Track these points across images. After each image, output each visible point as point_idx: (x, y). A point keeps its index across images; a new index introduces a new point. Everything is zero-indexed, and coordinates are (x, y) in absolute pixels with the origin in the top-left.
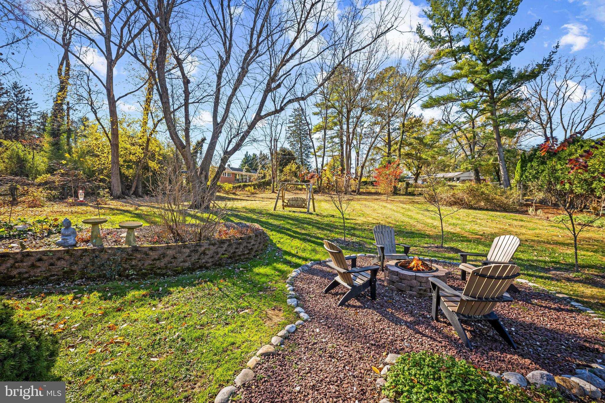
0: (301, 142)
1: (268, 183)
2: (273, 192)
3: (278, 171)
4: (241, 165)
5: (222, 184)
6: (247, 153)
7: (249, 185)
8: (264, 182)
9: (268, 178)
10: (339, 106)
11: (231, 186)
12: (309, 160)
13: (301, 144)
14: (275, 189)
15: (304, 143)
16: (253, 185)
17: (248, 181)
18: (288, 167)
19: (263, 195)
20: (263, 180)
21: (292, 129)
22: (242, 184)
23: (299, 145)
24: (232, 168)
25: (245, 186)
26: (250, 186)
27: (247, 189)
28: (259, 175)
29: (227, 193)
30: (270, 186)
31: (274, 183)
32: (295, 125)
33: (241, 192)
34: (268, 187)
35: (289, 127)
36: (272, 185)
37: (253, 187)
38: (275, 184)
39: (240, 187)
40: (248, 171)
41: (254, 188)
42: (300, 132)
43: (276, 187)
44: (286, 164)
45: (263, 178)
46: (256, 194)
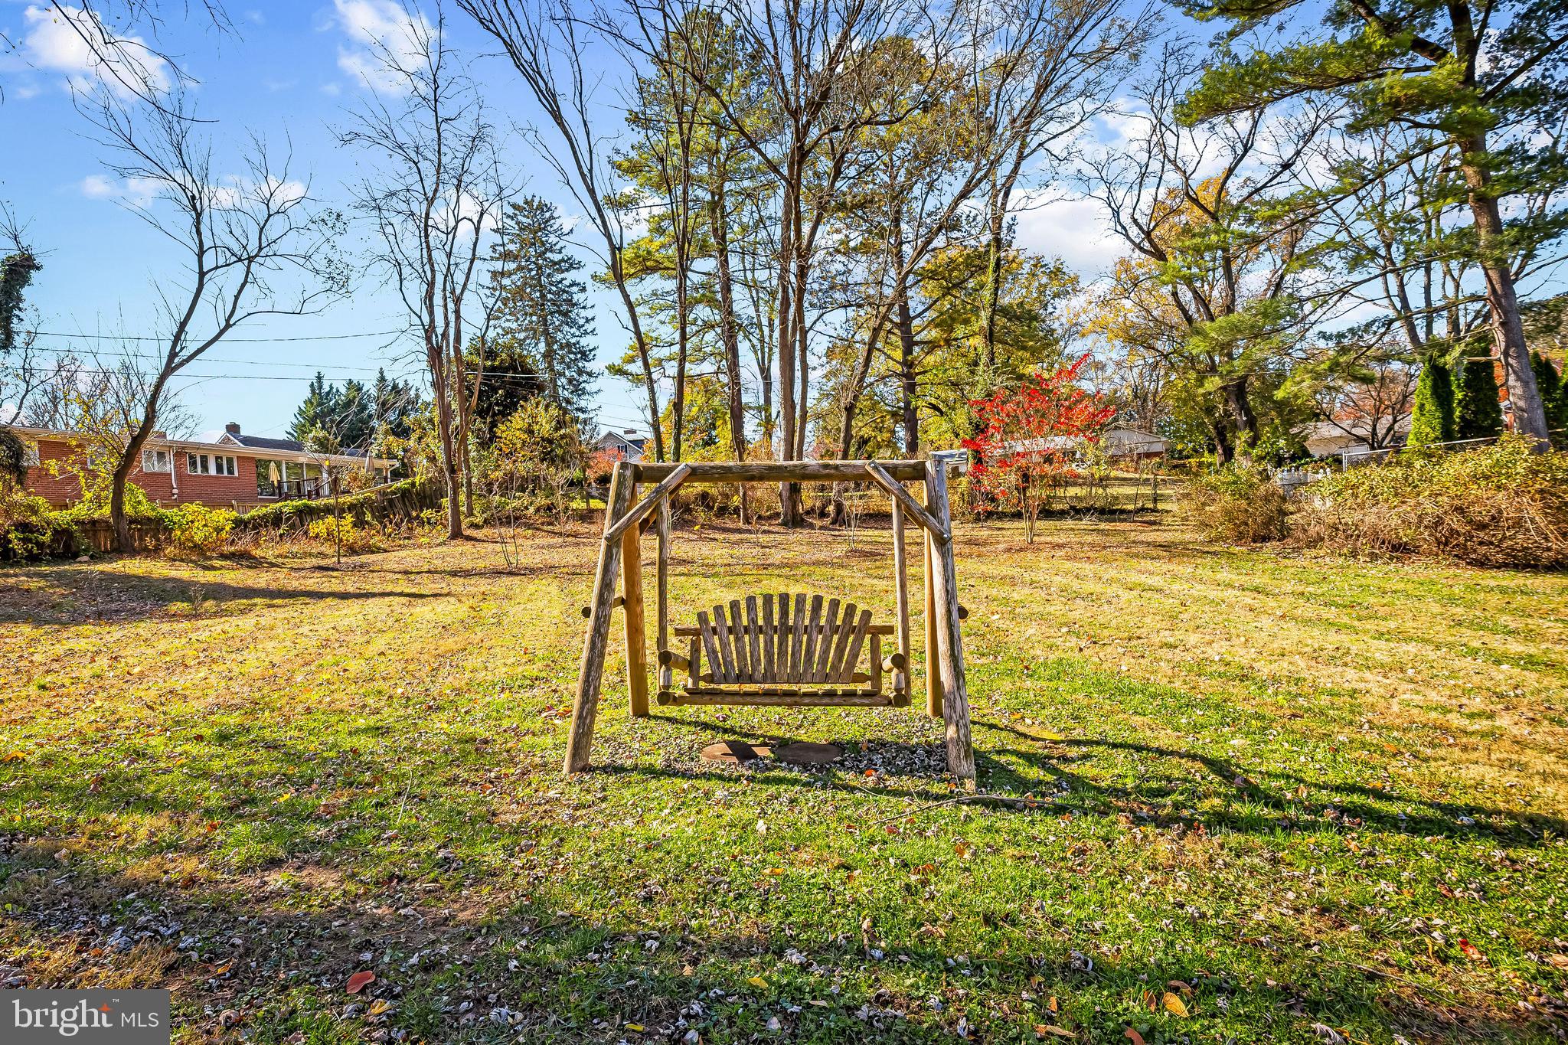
0: (546, 333)
1: (428, 497)
2: (457, 534)
3: (472, 440)
4: (295, 426)
5: (167, 512)
6: (319, 378)
7: (328, 510)
8: (405, 494)
9: (422, 473)
10: (711, 175)
11: (222, 516)
12: (583, 404)
13: (550, 341)
14: (465, 522)
15: (559, 336)
16: (352, 507)
17: (326, 490)
18: (518, 420)
19: (408, 557)
20: (402, 483)
21: (506, 282)
22: (288, 506)
23: (542, 347)
24: (249, 441)
25: (307, 514)
26: (338, 511)
27: (318, 527)
28: (378, 463)
29: (199, 554)
30: (439, 508)
31: (456, 493)
32: (520, 268)
33: (286, 547)
34: (426, 513)
35: (495, 275)
36: (446, 502)
37: (349, 518)
38: (462, 497)
39: (277, 520)
40: (323, 446)
41: (360, 523)
42: (543, 296)
43: (471, 513)
44: (509, 407)
45: (396, 475)
46: (371, 550)
